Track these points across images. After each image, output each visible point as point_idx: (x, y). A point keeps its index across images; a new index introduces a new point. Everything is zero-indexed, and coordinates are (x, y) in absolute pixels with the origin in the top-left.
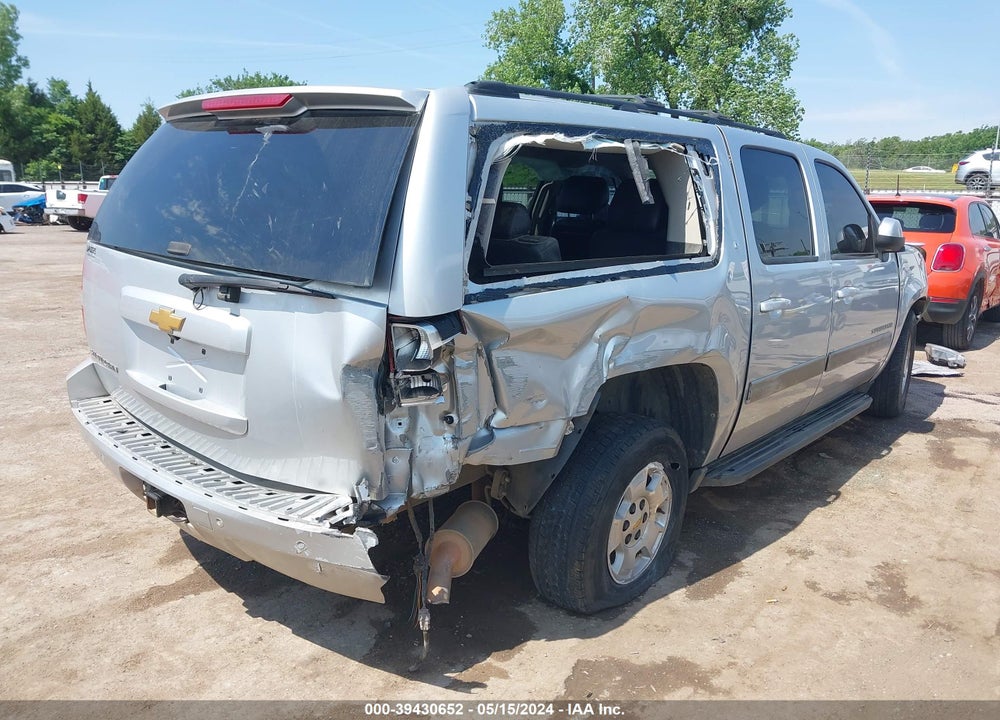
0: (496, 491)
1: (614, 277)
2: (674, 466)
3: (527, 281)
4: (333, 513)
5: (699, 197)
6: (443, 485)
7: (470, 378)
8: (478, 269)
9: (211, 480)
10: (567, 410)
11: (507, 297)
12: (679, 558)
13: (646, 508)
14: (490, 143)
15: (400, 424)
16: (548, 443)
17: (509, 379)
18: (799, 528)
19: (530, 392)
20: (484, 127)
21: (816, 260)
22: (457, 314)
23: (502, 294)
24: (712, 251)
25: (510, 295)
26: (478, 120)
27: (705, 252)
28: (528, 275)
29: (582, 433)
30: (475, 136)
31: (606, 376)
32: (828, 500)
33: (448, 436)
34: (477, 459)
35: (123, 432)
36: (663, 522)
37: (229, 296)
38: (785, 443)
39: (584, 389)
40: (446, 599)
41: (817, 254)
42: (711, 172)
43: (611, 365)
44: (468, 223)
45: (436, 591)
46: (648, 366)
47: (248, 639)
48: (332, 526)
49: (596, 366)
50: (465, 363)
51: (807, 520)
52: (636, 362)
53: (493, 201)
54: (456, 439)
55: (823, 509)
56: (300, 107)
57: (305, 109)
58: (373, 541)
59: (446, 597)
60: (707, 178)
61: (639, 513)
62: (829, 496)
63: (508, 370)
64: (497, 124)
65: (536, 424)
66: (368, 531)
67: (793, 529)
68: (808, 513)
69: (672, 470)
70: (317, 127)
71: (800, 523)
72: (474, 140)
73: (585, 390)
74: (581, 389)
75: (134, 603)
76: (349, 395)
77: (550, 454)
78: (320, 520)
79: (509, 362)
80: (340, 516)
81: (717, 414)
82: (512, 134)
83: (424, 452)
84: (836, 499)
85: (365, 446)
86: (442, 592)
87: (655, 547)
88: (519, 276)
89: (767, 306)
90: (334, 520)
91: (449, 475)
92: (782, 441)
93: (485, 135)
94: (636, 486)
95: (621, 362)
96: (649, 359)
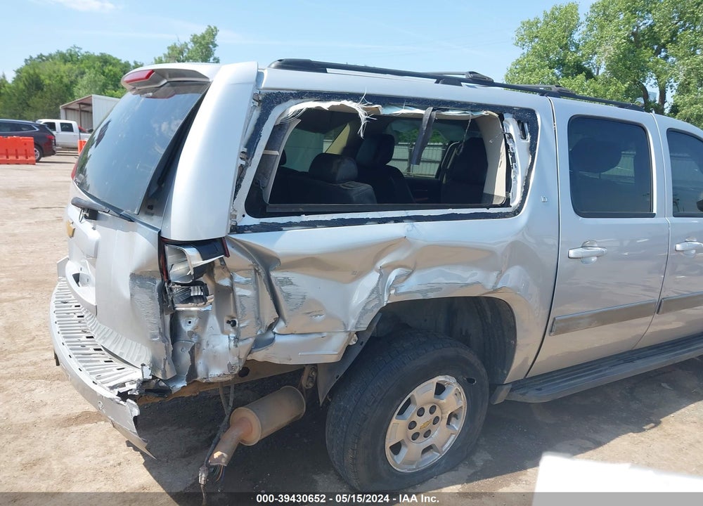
0: (304, 381)
1: (397, 220)
2: (471, 381)
3: (304, 218)
4: (123, 385)
5: (510, 157)
6: (224, 374)
7: (248, 293)
8: (255, 205)
9: (78, 345)
10: (345, 326)
11: (281, 230)
12: (474, 459)
13: (437, 413)
14: (273, 107)
15: (190, 322)
16: (331, 349)
17: (288, 296)
18: (601, 448)
19: (309, 307)
20: (270, 95)
21: (653, 216)
22: (221, 241)
23: (278, 228)
24: (515, 203)
25: (284, 229)
26: (265, 89)
27: (507, 203)
28: (307, 214)
29: (364, 344)
30: (259, 101)
31: (386, 300)
32: (645, 428)
33: (232, 335)
34: (260, 356)
35: (65, 303)
36: (457, 426)
37: (88, 215)
38: (607, 371)
39: (363, 309)
40: (223, 462)
41: (655, 211)
42: (529, 136)
43: (393, 292)
44: (242, 170)
45: (216, 455)
46: (432, 295)
47: (112, 462)
48: (119, 394)
49: (377, 291)
50: (243, 280)
51: (612, 442)
52: (418, 291)
53: (277, 153)
54: (237, 339)
55: (635, 435)
56: (161, 80)
57: (165, 81)
58: (136, 412)
59: (223, 461)
60: (524, 141)
61: (427, 417)
62: (647, 424)
63: (286, 288)
64: (284, 92)
65: (320, 333)
66: (134, 403)
67: (595, 448)
68: (617, 435)
69: (468, 384)
70: (176, 93)
71: (604, 444)
72: (257, 104)
73: (365, 310)
74: (360, 310)
75: (65, 421)
76: (136, 297)
77: (333, 359)
78: (112, 388)
79: (288, 282)
80: (128, 387)
81: (516, 342)
82: (299, 100)
83: (211, 346)
84: (653, 427)
85: (149, 338)
86: (222, 456)
87: (447, 445)
88: (299, 214)
89: (575, 253)
90: (122, 390)
91: (230, 367)
92: (606, 370)
93: (269, 100)
94: (423, 393)
95: (403, 290)
96: (432, 290)
